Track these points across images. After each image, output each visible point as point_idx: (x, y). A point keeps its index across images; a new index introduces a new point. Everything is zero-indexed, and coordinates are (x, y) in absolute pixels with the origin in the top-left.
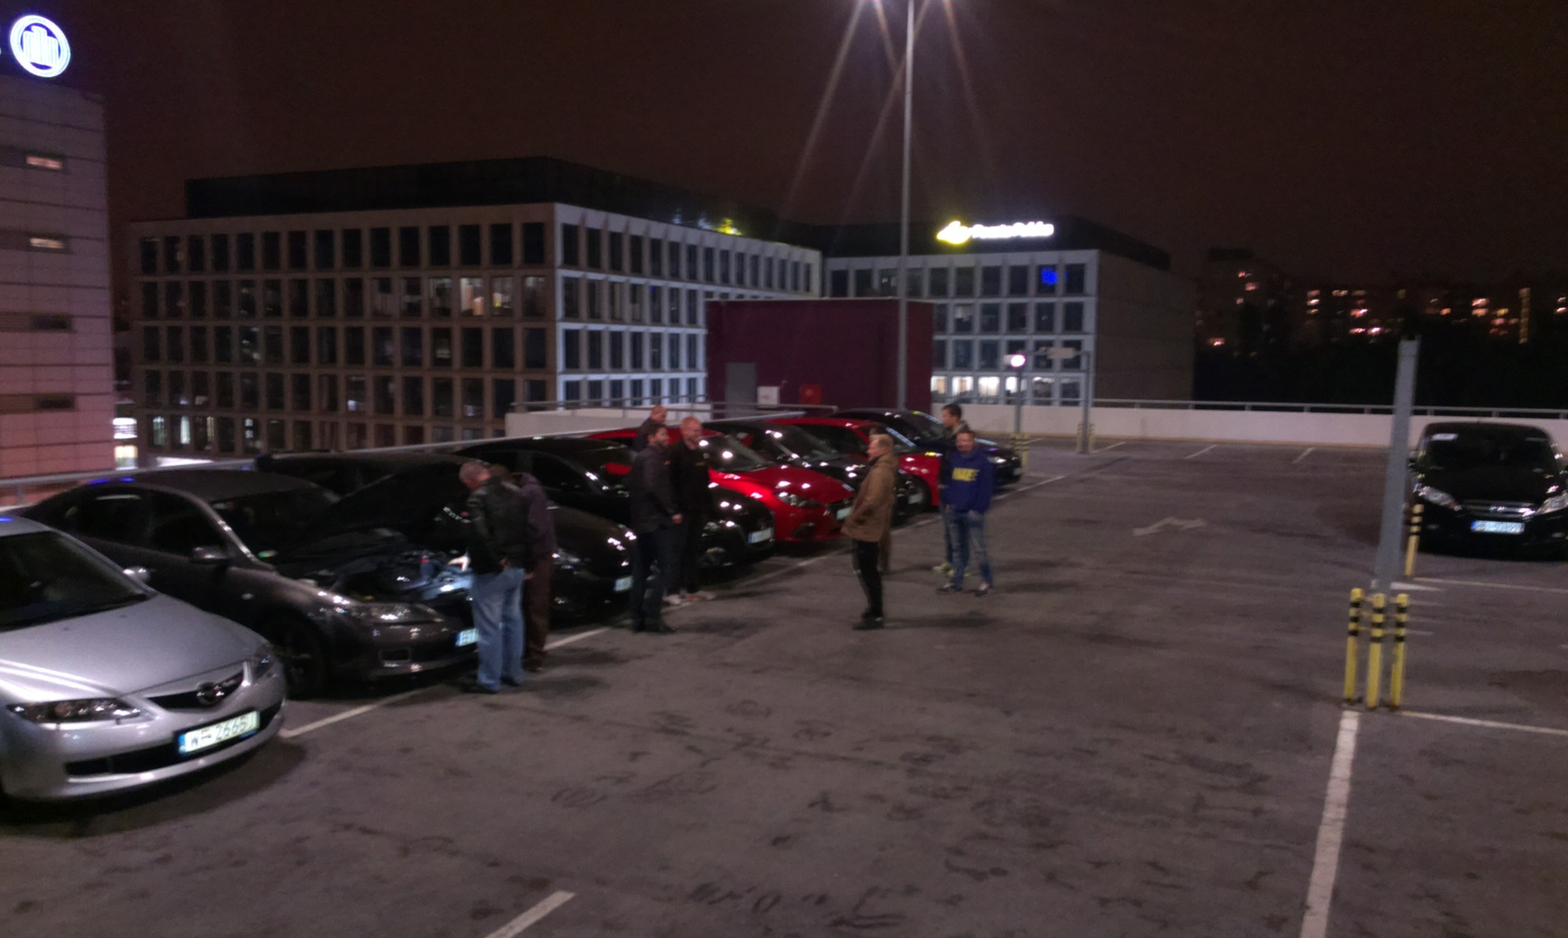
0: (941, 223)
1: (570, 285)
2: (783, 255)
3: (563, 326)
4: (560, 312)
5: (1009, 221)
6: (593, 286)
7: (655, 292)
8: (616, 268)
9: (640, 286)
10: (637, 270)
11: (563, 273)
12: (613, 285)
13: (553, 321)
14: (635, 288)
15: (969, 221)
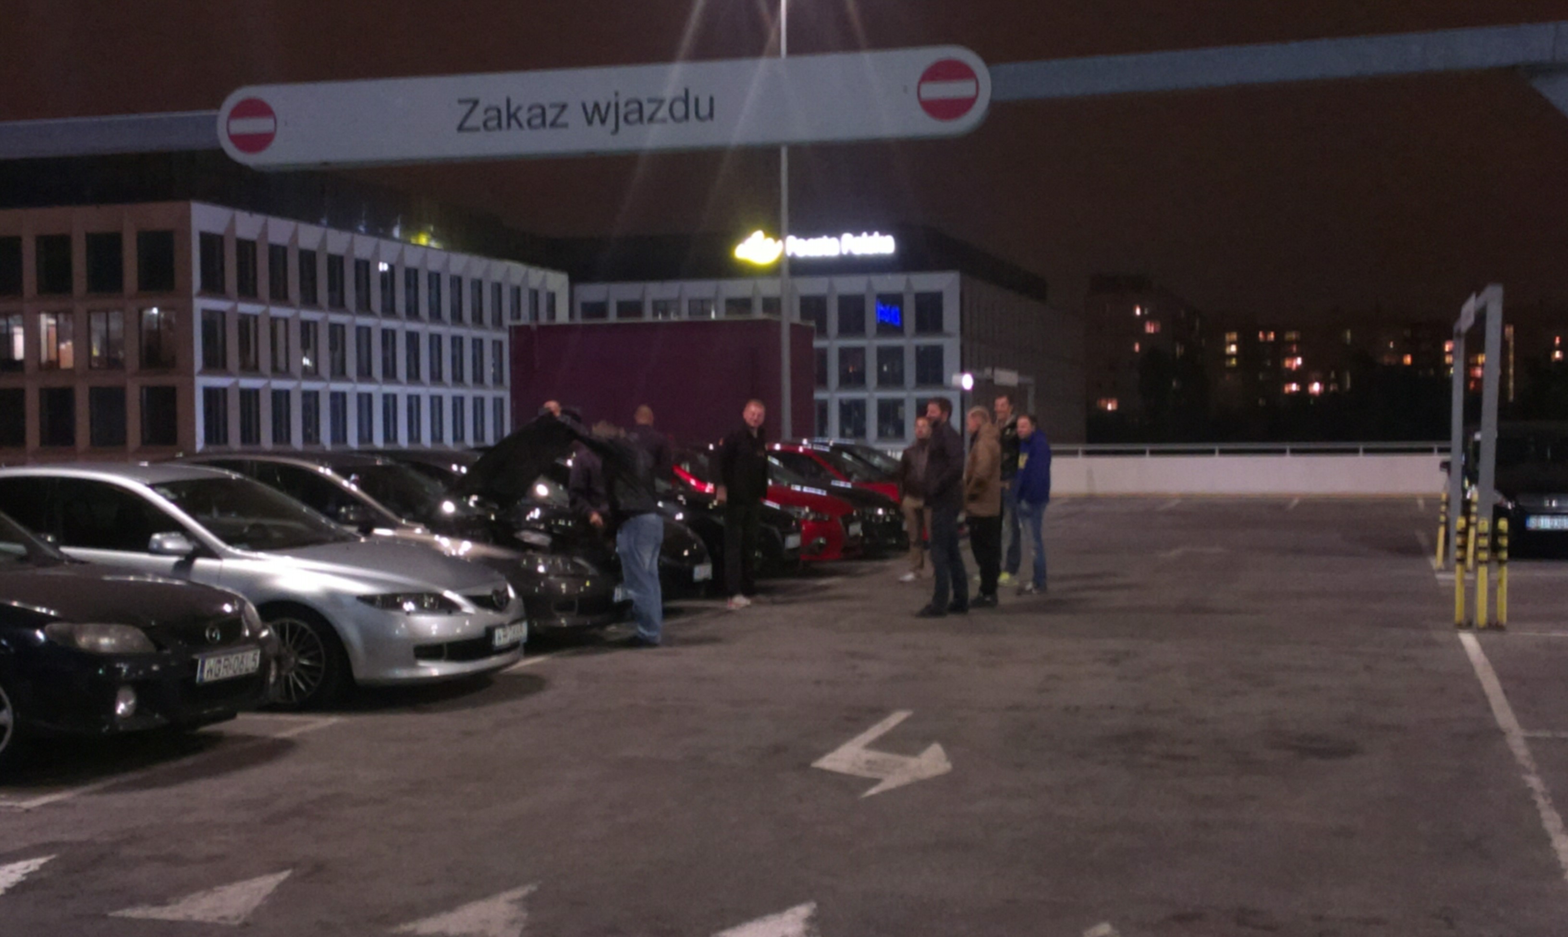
0: (738, 234)
1: (212, 322)
2: (516, 280)
3: (202, 382)
4: (198, 362)
5: (835, 231)
6: (245, 324)
7: (336, 332)
8: (279, 295)
9: (315, 323)
10: (310, 300)
11: (201, 304)
12: (274, 321)
13: (190, 375)
14: (307, 327)
15: (776, 232)
